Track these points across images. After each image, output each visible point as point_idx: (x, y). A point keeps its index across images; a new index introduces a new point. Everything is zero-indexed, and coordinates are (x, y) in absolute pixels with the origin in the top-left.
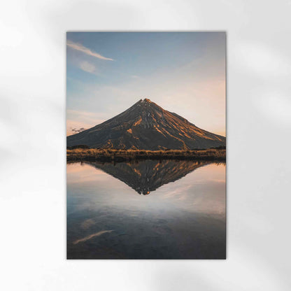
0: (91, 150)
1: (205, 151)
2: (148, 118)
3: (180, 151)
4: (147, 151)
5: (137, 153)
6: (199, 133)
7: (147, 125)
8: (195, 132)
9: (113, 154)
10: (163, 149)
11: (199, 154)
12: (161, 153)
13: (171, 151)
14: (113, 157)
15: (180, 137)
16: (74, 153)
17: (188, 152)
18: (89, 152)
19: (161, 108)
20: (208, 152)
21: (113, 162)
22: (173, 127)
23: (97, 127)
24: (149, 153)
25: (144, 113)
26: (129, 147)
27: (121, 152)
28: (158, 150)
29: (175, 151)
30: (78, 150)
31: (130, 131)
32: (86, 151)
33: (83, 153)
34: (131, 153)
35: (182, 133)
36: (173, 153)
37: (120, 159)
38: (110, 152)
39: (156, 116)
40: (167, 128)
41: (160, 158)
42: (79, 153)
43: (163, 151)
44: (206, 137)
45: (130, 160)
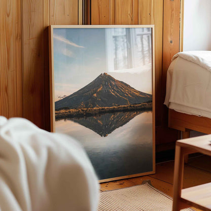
0: (71, 110)
2: (106, 85)
3: (126, 106)
13: (121, 106)
14: (85, 114)
17: (130, 106)
18: (70, 112)
29: (123, 106)
30: (63, 111)
31: (95, 95)
32: (67, 111)
33: (66, 113)
38: (83, 111)
39: (111, 84)
41: (113, 111)
45: (96, 115)
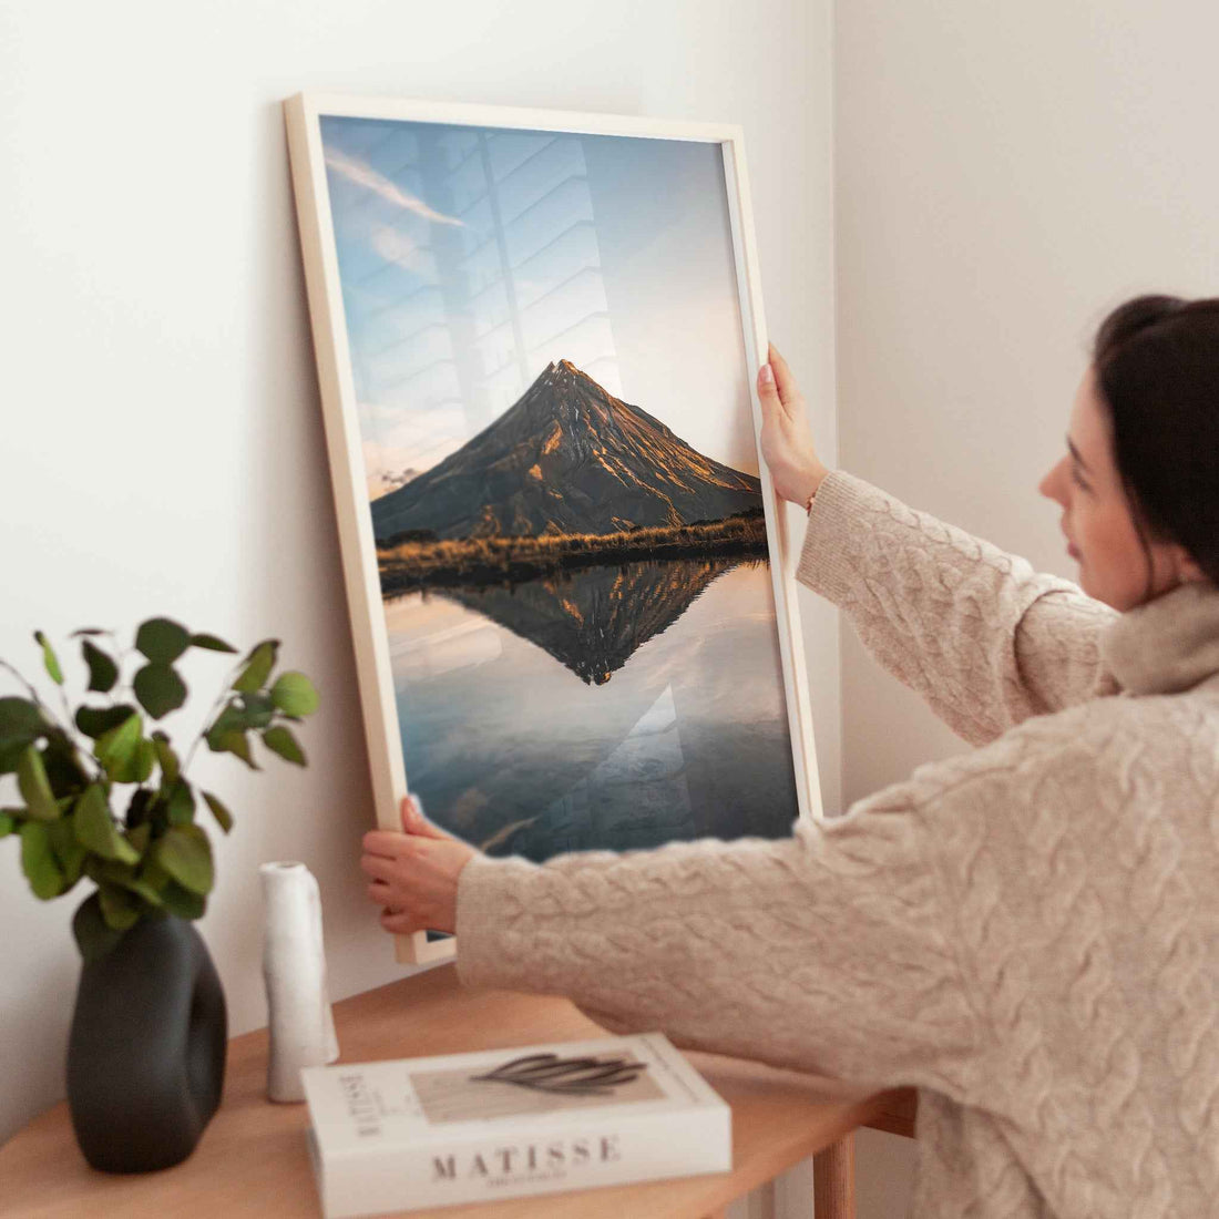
1: (721, 526)
4: (587, 538)
5: (563, 545)
6: (700, 470)
7: (576, 451)
8: (691, 465)
9: (503, 555)
10: (625, 528)
11: (708, 536)
12: (621, 540)
15: (659, 485)
16: (399, 560)
19: (604, 392)
20: (727, 528)
21: (506, 583)
22: (639, 454)
23: (451, 462)
24: (594, 542)
25: (564, 408)
26: (541, 528)
27: (523, 547)
28: (614, 530)
34: (547, 547)
35: (664, 473)
36: (648, 536)
37: (523, 572)
40: (624, 456)
42: (412, 559)
43: (626, 535)
44: (719, 483)
